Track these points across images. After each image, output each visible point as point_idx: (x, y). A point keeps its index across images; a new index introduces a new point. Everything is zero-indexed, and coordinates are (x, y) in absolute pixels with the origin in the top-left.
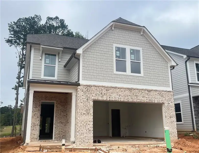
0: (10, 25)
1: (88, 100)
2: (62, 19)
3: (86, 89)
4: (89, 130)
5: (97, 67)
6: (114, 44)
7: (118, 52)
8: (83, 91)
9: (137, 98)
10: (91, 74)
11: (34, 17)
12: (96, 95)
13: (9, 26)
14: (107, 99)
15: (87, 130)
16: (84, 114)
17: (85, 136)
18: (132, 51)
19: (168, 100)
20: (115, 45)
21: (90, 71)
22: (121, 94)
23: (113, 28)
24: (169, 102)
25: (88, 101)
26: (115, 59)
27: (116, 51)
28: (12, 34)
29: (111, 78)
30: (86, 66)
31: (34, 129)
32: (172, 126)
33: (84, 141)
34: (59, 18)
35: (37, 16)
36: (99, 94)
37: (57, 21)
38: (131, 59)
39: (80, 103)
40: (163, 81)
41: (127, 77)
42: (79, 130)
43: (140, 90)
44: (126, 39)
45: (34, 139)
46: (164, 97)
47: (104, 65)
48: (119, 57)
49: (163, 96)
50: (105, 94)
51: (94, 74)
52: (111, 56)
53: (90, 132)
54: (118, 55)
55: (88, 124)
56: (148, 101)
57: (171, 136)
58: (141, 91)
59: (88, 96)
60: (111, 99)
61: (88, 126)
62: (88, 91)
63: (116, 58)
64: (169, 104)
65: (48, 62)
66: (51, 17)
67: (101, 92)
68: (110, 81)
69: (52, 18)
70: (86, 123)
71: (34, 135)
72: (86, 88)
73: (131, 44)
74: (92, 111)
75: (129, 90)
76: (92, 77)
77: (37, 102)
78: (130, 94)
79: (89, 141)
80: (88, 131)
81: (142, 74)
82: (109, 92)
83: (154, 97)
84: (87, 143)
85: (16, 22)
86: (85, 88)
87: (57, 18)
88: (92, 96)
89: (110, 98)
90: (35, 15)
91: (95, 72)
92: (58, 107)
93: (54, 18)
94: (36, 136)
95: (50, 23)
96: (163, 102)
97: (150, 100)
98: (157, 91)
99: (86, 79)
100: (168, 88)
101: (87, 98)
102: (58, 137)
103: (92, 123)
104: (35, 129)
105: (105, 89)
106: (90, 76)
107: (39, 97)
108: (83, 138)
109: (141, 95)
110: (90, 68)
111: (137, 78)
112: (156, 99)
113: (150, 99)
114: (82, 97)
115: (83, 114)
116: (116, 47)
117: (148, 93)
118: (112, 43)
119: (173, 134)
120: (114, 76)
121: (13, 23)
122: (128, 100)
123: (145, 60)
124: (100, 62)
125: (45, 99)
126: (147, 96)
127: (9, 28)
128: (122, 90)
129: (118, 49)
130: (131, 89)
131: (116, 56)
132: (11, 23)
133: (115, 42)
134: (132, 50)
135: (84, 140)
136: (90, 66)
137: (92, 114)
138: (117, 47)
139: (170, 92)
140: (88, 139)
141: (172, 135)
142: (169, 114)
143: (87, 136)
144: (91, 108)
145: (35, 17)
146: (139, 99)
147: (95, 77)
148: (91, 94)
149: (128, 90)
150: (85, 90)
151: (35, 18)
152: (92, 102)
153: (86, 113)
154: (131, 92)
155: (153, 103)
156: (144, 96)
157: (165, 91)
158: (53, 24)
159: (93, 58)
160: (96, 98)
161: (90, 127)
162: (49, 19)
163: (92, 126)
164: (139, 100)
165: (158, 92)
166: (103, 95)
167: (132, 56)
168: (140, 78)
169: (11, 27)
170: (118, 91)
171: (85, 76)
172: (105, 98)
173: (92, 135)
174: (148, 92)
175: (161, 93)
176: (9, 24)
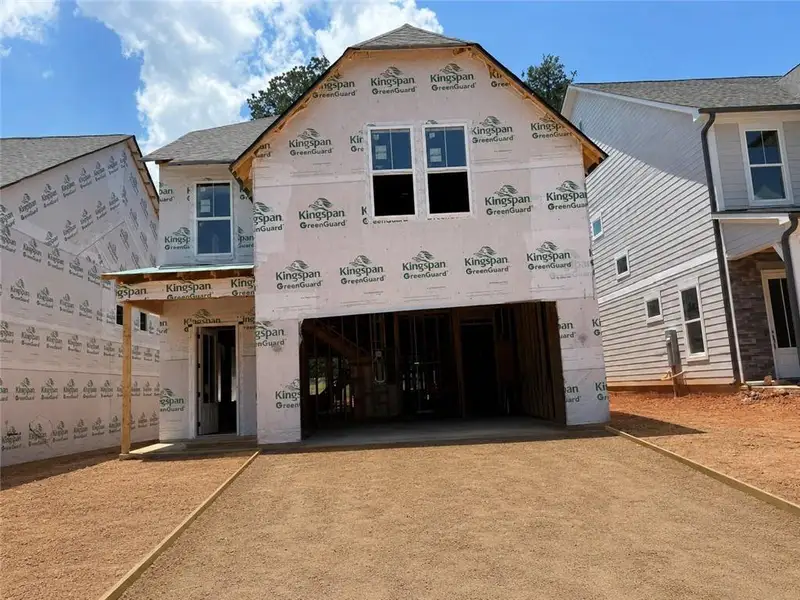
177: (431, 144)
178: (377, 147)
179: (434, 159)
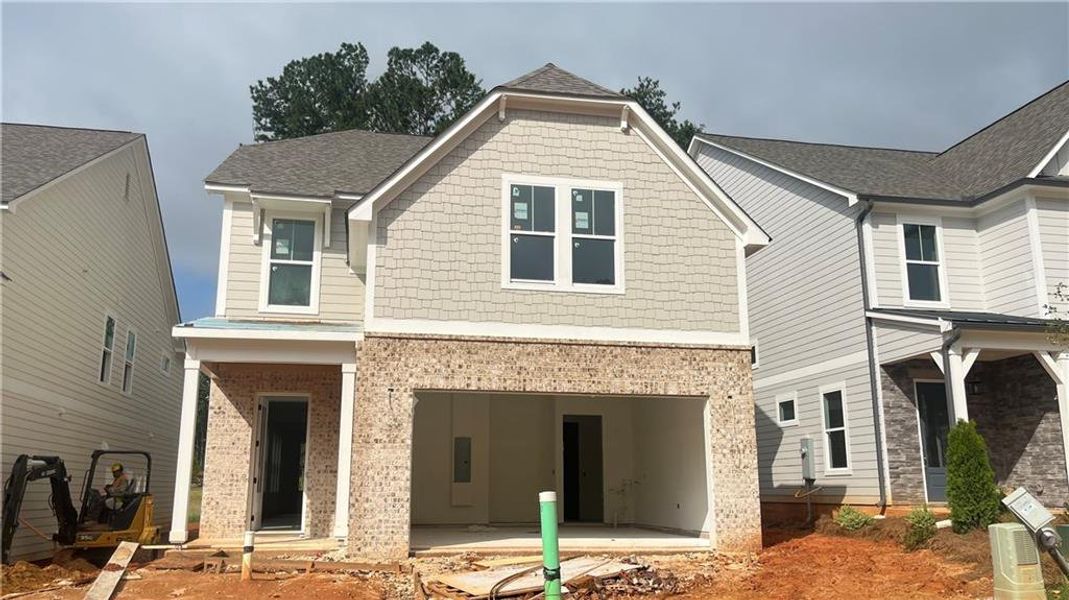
0: (257, 91)
1: (392, 390)
2: (449, 50)
3: (386, 349)
4: (395, 500)
5: (435, 267)
6: (505, 176)
7: (521, 206)
8: (374, 360)
9: (595, 379)
10: (412, 293)
11: (338, 54)
12: (426, 371)
13: (253, 97)
14: (468, 385)
15: (385, 500)
16: (376, 441)
17: (380, 521)
18: (579, 198)
19: (727, 383)
20: (509, 179)
21: (407, 283)
22: (525, 364)
23: (502, 116)
24: (731, 393)
25: (394, 392)
26: (506, 231)
27: (514, 200)
28: (266, 129)
29: (490, 307)
30: (391, 263)
31: (231, 495)
32: (738, 487)
33: (373, 537)
34: (437, 51)
35: (349, 48)
36: (438, 367)
37: (428, 65)
38: (575, 230)
39: (362, 403)
40: (710, 307)
41: (557, 300)
42: (357, 500)
43: (605, 348)
44: (555, 151)
45: (231, 528)
46: (709, 373)
47: (464, 257)
48: (525, 224)
49: (707, 368)
50: (460, 367)
51: (422, 294)
52: (491, 221)
53: (398, 505)
54: (522, 215)
55: (391, 475)
56: (637, 389)
57: (734, 525)
58: (611, 352)
59: (396, 376)
60: (485, 385)
61: (392, 483)
62: (397, 356)
63: (512, 228)
64: (730, 397)
65: (285, 251)
66: (408, 48)
67: (444, 361)
68: (486, 317)
69: (412, 50)
70: (385, 472)
71: (232, 515)
72: (386, 346)
73: (576, 171)
74: (407, 432)
75: (561, 350)
76: (416, 304)
77: (242, 396)
78: (563, 365)
79: (395, 537)
80: (389, 502)
81: (619, 286)
82: (476, 357)
83: (665, 372)
84: (386, 544)
85: (278, 79)
86: (382, 347)
87: (429, 49)
88: (411, 375)
89: (479, 380)
90: (344, 45)
91: (425, 284)
92: (318, 414)
93: (418, 51)
94: (238, 516)
95: (406, 72)
96: (706, 392)
97: (647, 387)
98: (677, 348)
99: (389, 311)
100: (732, 336)
101: (392, 385)
102: (320, 521)
103: (408, 473)
104: (234, 492)
105: (461, 347)
106: (406, 303)
107: (251, 379)
108: (372, 527)
109: (608, 365)
110: (406, 273)
111: (598, 302)
112: (673, 383)
113: (644, 380)
114: (370, 379)
115: (372, 440)
116: (512, 186)
117: (640, 356)
118: (495, 173)
119: (739, 515)
120: (502, 297)
121: (269, 85)
122: (555, 388)
123: (637, 230)
124: (447, 247)
125: (272, 385)
126: (634, 371)
127: (255, 104)
128: (529, 348)
129: (522, 194)
130: (570, 345)
131: (514, 222)
132: (260, 83)
133: (507, 166)
134: (579, 194)
135: (375, 535)
136: (409, 263)
137: (409, 442)
138: (517, 186)
139: (739, 350)
140: (391, 530)
141: (739, 520)
142: (728, 436)
143: (387, 521)
144: (406, 418)
145: (344, 52)
146: (599, 383)
147: (426, 304)
148: (405, 368)
149: (557, 350)
150: (384, 354)
151: (344, 57)
152: (411, 396)
153: (385, 438)
154: (568, 355)
155: (659, 395)
156: (622, 371)
157: (714, 350)
158: (414, 74)
159: (418, 234)
160: (427, 383)
161: (400, 489)
162: (398, 56)
163: (408, 484)
164: (600, 386)
165: (682, 353)
166: (453, 372)
167: (579, 215)
168: (608, 302)
169: (261, 99)
170: (513, 354)
171: (385, 302)
172: (458, 384)
173: (407, 517)
174: (641, 353)
175: (697, 358)
176: (252, 88)
177: (576, 207)
178: (516, 204)
179: (579, 225)
